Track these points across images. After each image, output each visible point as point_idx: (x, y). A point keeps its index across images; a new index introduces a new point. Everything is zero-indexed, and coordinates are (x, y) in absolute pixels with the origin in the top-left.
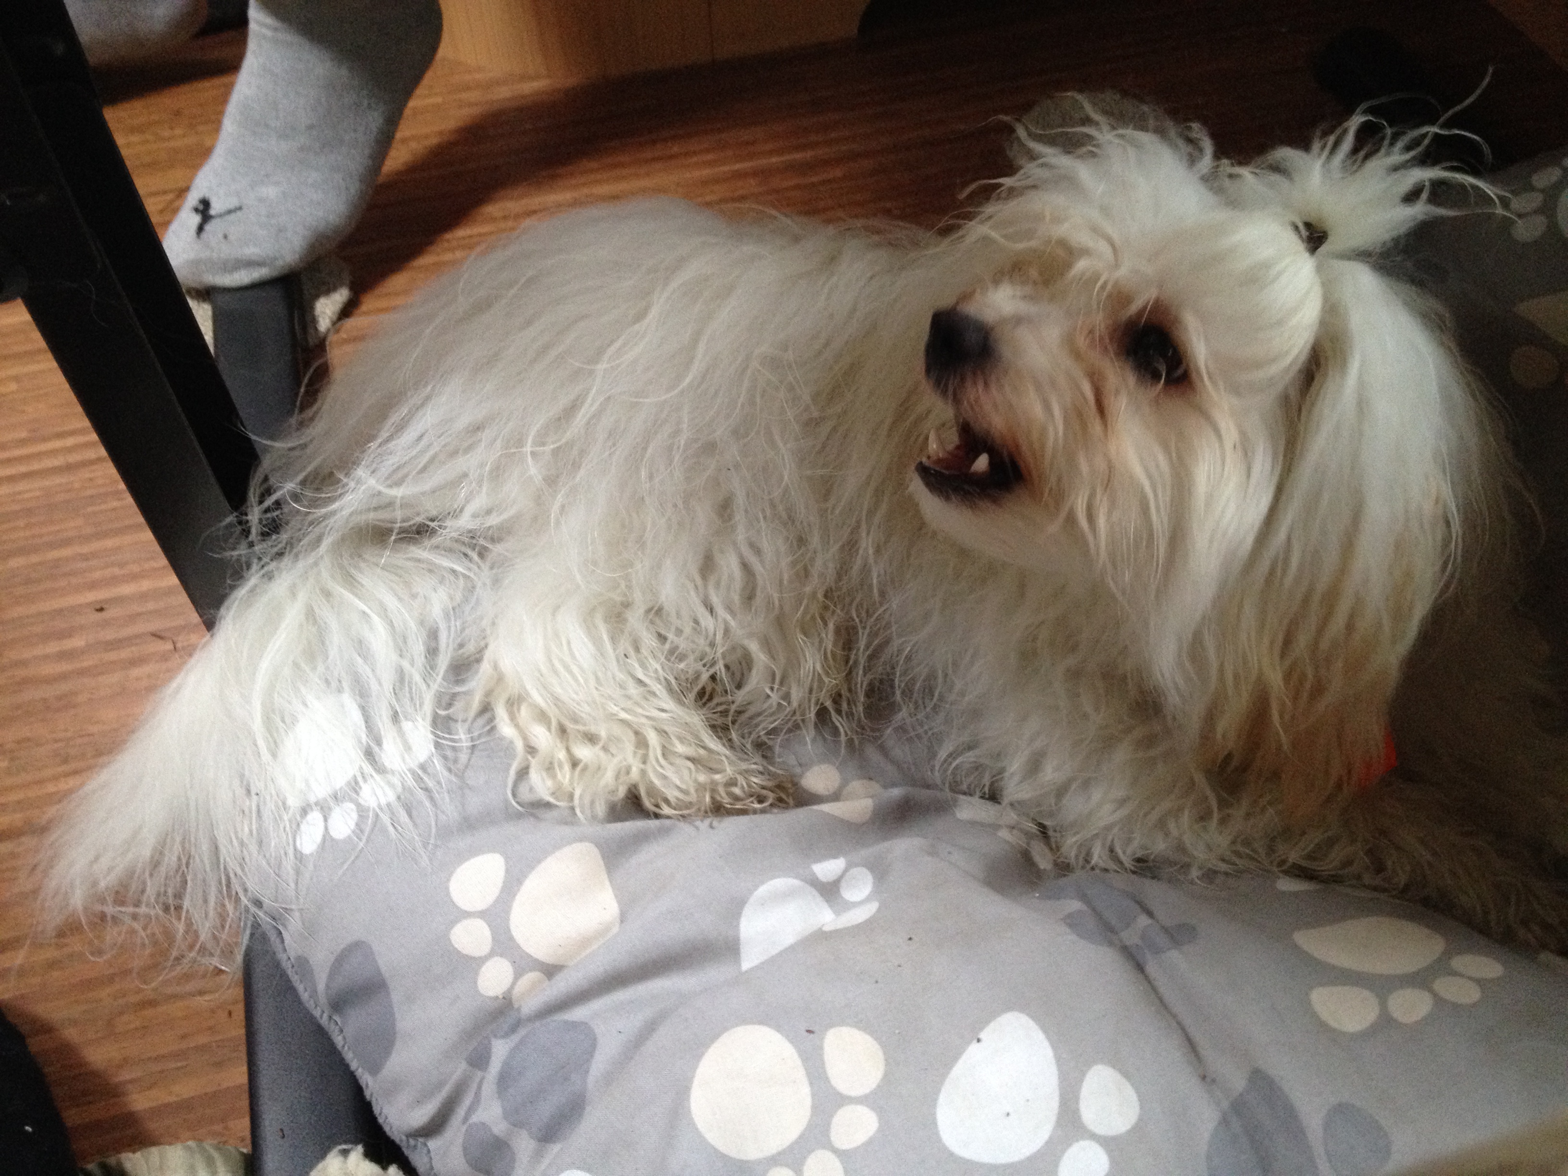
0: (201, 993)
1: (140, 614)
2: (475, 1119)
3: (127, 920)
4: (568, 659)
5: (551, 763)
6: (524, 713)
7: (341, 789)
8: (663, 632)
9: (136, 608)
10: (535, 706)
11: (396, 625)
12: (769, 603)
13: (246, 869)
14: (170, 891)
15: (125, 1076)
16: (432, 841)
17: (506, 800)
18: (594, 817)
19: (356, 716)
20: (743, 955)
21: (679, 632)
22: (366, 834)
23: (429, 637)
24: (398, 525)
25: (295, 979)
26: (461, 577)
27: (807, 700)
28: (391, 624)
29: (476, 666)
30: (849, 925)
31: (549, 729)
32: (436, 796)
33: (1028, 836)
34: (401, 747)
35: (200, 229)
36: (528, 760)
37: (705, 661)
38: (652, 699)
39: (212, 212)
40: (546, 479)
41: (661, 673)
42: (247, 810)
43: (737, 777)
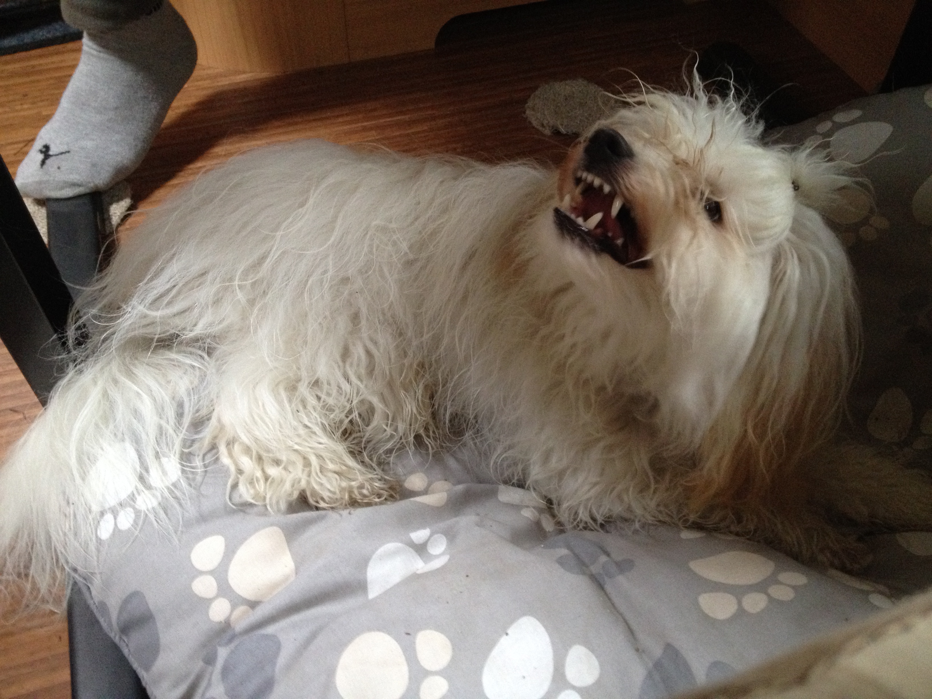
0: (42, 626)
1: (3, 397)
2: (208, 695)
4: (262, 414)
5: (252, 479)
6: (237, 448)
7: (124, 500)
8: (319, 394)
10: (242, 443)
11: (158, 401)
12: (383, 373)
13: (68, 550)
14: (22, 566)
16: (180, 529)
17: (226, 503)
18: (279, 510)
19: (133, 454)
20: (369, 590)
21: (329, 394)
22: (140, 526)
23: (178, 406)
24: (157, 336)
25: (98, 615)
26: (198, 370)
27: (408, 430)
28: (155, 400)
29: (207, 422)
30: (432, 569)
31: (251, 458)
32: (182, 502)
33: (541, 511)
34: (161, 473)
35: (43, 163)
36: (238, 478)
37: (346, 412)
38: (313, 436)
39: (51, 153)
40: (248, 301)
41: (319, 420)
42: (68, 514)
43: (365, 483)
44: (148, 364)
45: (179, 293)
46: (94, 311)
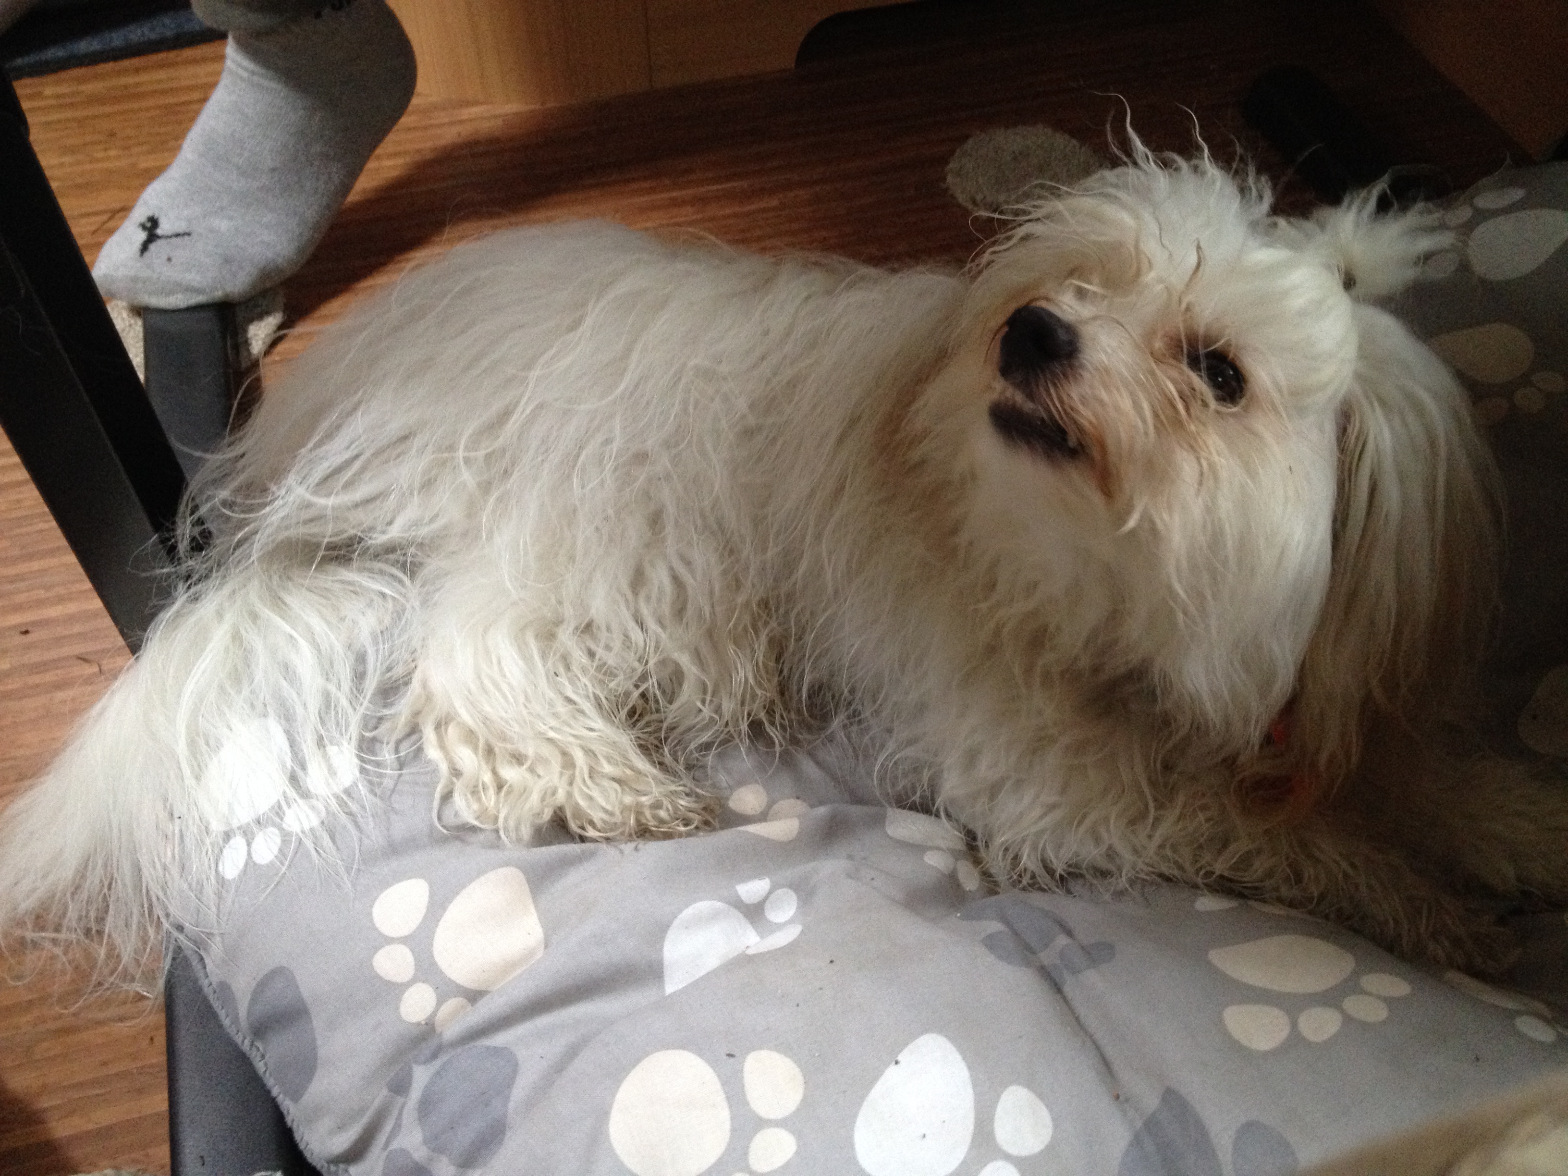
0: (121, 1019)
1: (65, 637)
2: (395, 1145)
3: (48, 945)
4: (498, 677)
5: (476, 786)
6: (452, 732)
7: (263, 815)
8: (593, 647)
9: (60, 631)
10: (462, 725)
11: (323, 652)
12: (700, 616)
13: (168, 893)
14: (92, 915)
15: (45, 1103)
16: (356, 866)
17: (432, 827)
18: (519, 840)
19: (281, 740)
20: (667, 979)
21: (608, 648)
22: (289, 859)
23: (356, 660)
24: (326, 540)
25: (216, 1005)
26: (390, 601)
27: (739, 713)
28: (319, 650)
29: (404, 688)
30: (773, 948)
31: (476, 751)
32: (360, 819)
33: (956, 855)
34: (326, 771)
35: (145, 248)
36: (453, 783)
37: (636, 678)
38: (580, 717)
39: (159, 232)
40: (479, 485)
41: (591, 689)
42: (170, 834)
43: (663, 799)
44: (309, 589)
45: (363, 469)
46: (224, 494)
